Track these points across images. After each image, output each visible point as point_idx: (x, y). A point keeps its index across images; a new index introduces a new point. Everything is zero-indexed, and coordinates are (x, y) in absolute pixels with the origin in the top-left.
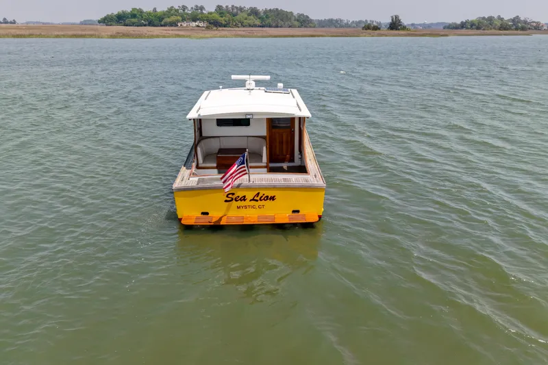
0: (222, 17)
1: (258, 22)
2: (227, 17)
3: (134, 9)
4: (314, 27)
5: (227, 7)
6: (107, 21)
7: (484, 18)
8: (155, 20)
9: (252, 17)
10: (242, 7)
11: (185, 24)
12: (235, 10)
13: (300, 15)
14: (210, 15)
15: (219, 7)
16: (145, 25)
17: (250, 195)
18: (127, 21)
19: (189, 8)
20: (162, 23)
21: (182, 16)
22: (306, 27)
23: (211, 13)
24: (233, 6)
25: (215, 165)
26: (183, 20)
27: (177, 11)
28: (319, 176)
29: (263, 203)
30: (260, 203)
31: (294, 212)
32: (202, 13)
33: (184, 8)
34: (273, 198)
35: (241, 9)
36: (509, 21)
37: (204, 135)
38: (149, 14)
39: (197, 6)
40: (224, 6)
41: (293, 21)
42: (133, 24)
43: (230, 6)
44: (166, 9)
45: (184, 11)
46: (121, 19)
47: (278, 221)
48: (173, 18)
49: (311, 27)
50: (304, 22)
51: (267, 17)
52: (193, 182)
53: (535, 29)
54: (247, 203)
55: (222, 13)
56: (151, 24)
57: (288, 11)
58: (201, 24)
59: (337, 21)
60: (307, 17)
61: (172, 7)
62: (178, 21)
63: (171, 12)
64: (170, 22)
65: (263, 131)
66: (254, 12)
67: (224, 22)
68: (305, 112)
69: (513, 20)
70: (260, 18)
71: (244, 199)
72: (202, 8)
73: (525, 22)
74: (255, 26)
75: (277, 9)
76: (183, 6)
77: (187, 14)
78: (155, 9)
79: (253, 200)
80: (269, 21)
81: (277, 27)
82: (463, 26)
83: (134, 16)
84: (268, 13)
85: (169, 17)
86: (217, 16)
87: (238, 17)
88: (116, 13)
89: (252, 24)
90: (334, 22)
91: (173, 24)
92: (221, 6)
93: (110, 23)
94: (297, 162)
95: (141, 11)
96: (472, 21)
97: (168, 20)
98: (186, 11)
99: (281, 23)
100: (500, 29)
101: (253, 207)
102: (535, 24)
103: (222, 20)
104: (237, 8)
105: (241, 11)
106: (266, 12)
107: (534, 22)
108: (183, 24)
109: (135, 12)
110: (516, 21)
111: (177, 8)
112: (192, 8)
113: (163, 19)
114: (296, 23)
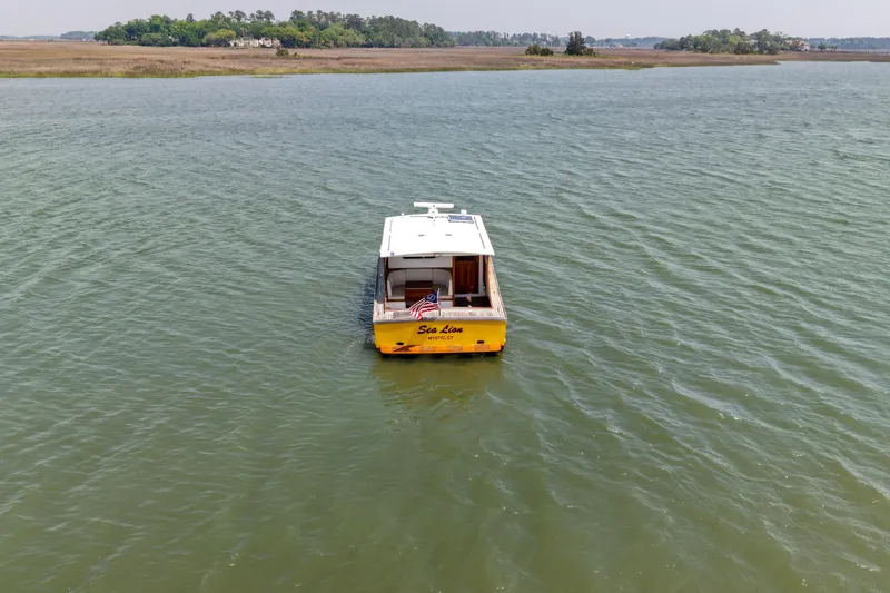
0: (302, 31)
1: (361, 39)
2: (311, 31)
3: (155, 17)
4: (452, 46)
5: (310, 13)
6: (110, 36)
7: (715, 33)
8: (192, 35)
9: (351, 31)
10: (335, 13)
11: (241, 43)
12: (323, 20)
13: (429, 27)
14: (281, 29)
15: (297, 14)
16: (175, 44)
17: (440, 328)
18: (144, 37)
19: (248, 16)
20: (204, 41)
21: (236, 30)
22: (439, 46)
23: (283, 25)
24: (319, 12)
25: (403, 298)
26: (239, 35)
27: (228, 20)
28: (501, 309)
29: (452, 334)
30: (448, 334)
31: (479, 342)
32: (269, 24)
33: (239, 15)
34: (460, 330)
35: (333, 18)
36: (752, 36)
37: (390, 267)
38: (182, 25)
39: (260, 12)
40: (305, 12)
41: (417, 37)
42: (154, 43)
43: (315, 13)
44: (209, 18)
45: (239, 19)
46: (132, 33)
47: (465, 350)
48: (222, 33)
49: (446, 46)
50: (435, 37)
51: (376, 30)
52: (389, 315)
53: (792, 49)
54: (438, 334)
55: (303, 25)
56: (185, 42)
57: (410, 20)
58: (268, 43)
59: (488, 35)
60: (440, 29)
61: (219, 13)
62: (230, 37)
63: (217, 21)
64: (217, 40)
65: (450, 264)
66: (354, 22)
67: (305, 40)
68: (489, 251)
69: (758, 36)
70: (364, 33)
71: (435, 331)
72: (269, 15)
73: (777, 39)
74: (357, 45)
75: (391, 17)
76: (237, 12)
77: (245, 26)
78: (190, 16)
79: (443, 331)
80: (380, 36)
81: (393, 46)
82: (683, 44)
83: (155, 28)
84: (377, 23)
85: (214, 31)
86: (293, 30)
87: (328, 31)
88: (124, 23)
89: (351, 42)
90: (484, 36)
91: (222, 43)
92: (301, 13)
93: (115, 41)
94: (481, 293)
95: (167, 21)
96: (696, 38)
97: (212, 36)
98: (243, 20)
99: (397, 40)
100: (736, 53)
101: (442, 338)
102: (791, 42)
103: (302, 36)
104: (325, 15)
105: (334, 21)
106: (374, 21)
107: (789, 39)
108: (237, 42)
109: (157, 22)
110: (761, 37)
111: (227, 15)
112: (252, 15)
113: (205, 33)
114: (423, 40)
